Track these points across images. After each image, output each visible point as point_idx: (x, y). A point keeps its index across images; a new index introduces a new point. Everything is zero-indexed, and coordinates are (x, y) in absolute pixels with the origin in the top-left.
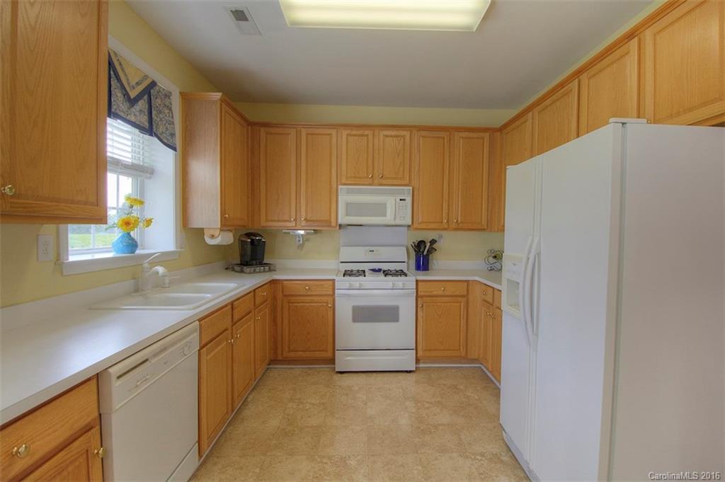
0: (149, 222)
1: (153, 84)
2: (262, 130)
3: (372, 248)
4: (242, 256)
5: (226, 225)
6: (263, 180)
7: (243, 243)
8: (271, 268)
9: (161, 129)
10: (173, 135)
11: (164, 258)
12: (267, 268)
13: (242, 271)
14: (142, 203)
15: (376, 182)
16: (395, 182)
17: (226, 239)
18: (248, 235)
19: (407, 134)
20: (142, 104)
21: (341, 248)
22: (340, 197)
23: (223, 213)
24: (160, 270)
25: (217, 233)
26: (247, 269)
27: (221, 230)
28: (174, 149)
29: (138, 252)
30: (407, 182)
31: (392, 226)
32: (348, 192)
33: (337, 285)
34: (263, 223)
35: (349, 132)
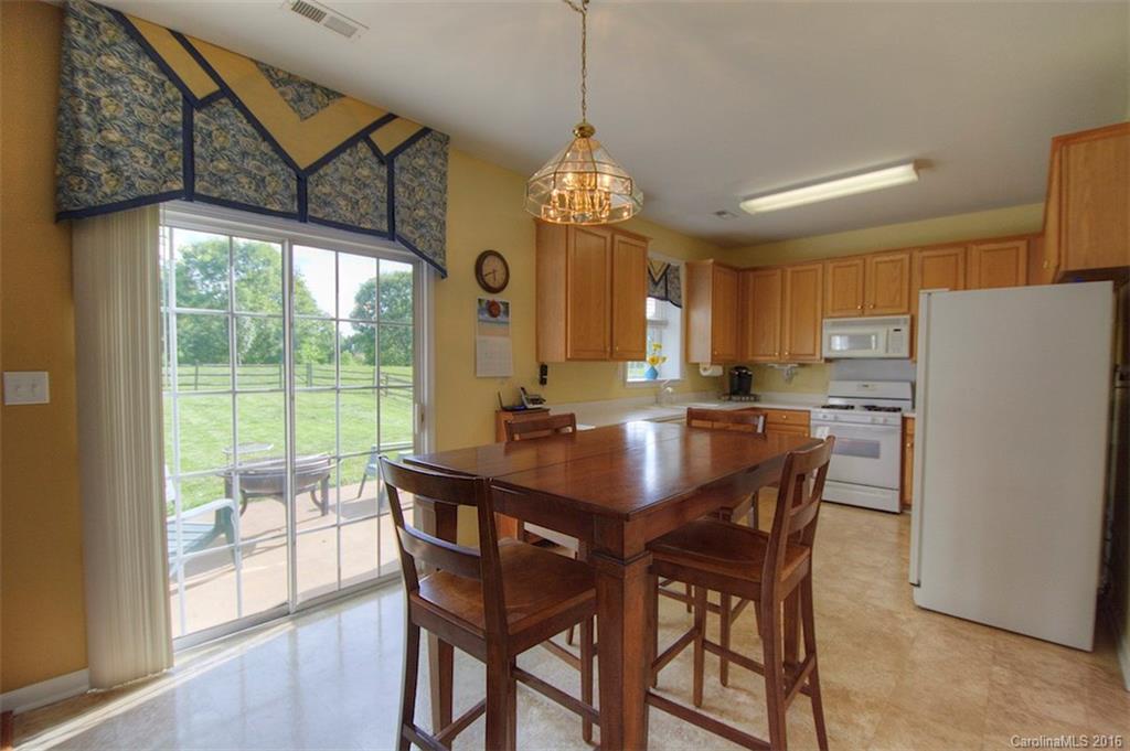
0: (664, 359)
1: (669, 266)
2: (751, 275)
3: (866, 383)
4: (732, 386)
5: (715, 361)
6: (750, 320)
7: (731, 375)
8: (756, 399)
9: (672, 295)
10: (680, 297)
11: (672, 383)
12: (752, 398)
13: (730, 399)
14: (660, 347)
15: (867, 312)
16: (889, 311)
17: (718, 371)
18: (737, 368)
19: (905, 256)
20: (662, 283)
21: (831, 383)
22: (824, 331)
23: (713, 350)
24: (670, 389)
25: (708, 366)
26: (734, 398)
27: (712, 364)
28: (680, 306)
29: (658, 379)
30: (905, 310)
31: (883, 359)
32: (834, 324)
33: (812, 416)
34: (750, 358)
35: (836, 264)
